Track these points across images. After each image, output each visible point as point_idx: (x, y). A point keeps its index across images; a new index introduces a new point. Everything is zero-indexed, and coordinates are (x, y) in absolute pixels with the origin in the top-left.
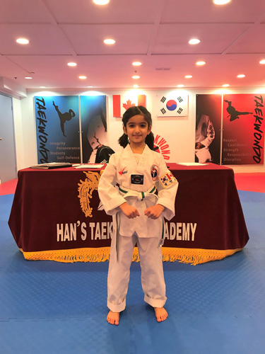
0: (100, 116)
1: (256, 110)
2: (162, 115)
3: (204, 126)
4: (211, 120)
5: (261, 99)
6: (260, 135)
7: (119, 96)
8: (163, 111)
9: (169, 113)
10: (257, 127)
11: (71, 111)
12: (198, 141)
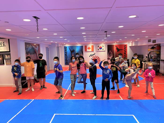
0: (81, 51)
1: (124, 49)
2: (98, 51)
3: (110, 53)
4: (112, 51)
5: (126, 46)
6: (126, 56)
7: (86, 46)
8: (98, 50)
9: (100, 50)
10: (125, 53)
11: (74, 50)
12: (108, 57)
